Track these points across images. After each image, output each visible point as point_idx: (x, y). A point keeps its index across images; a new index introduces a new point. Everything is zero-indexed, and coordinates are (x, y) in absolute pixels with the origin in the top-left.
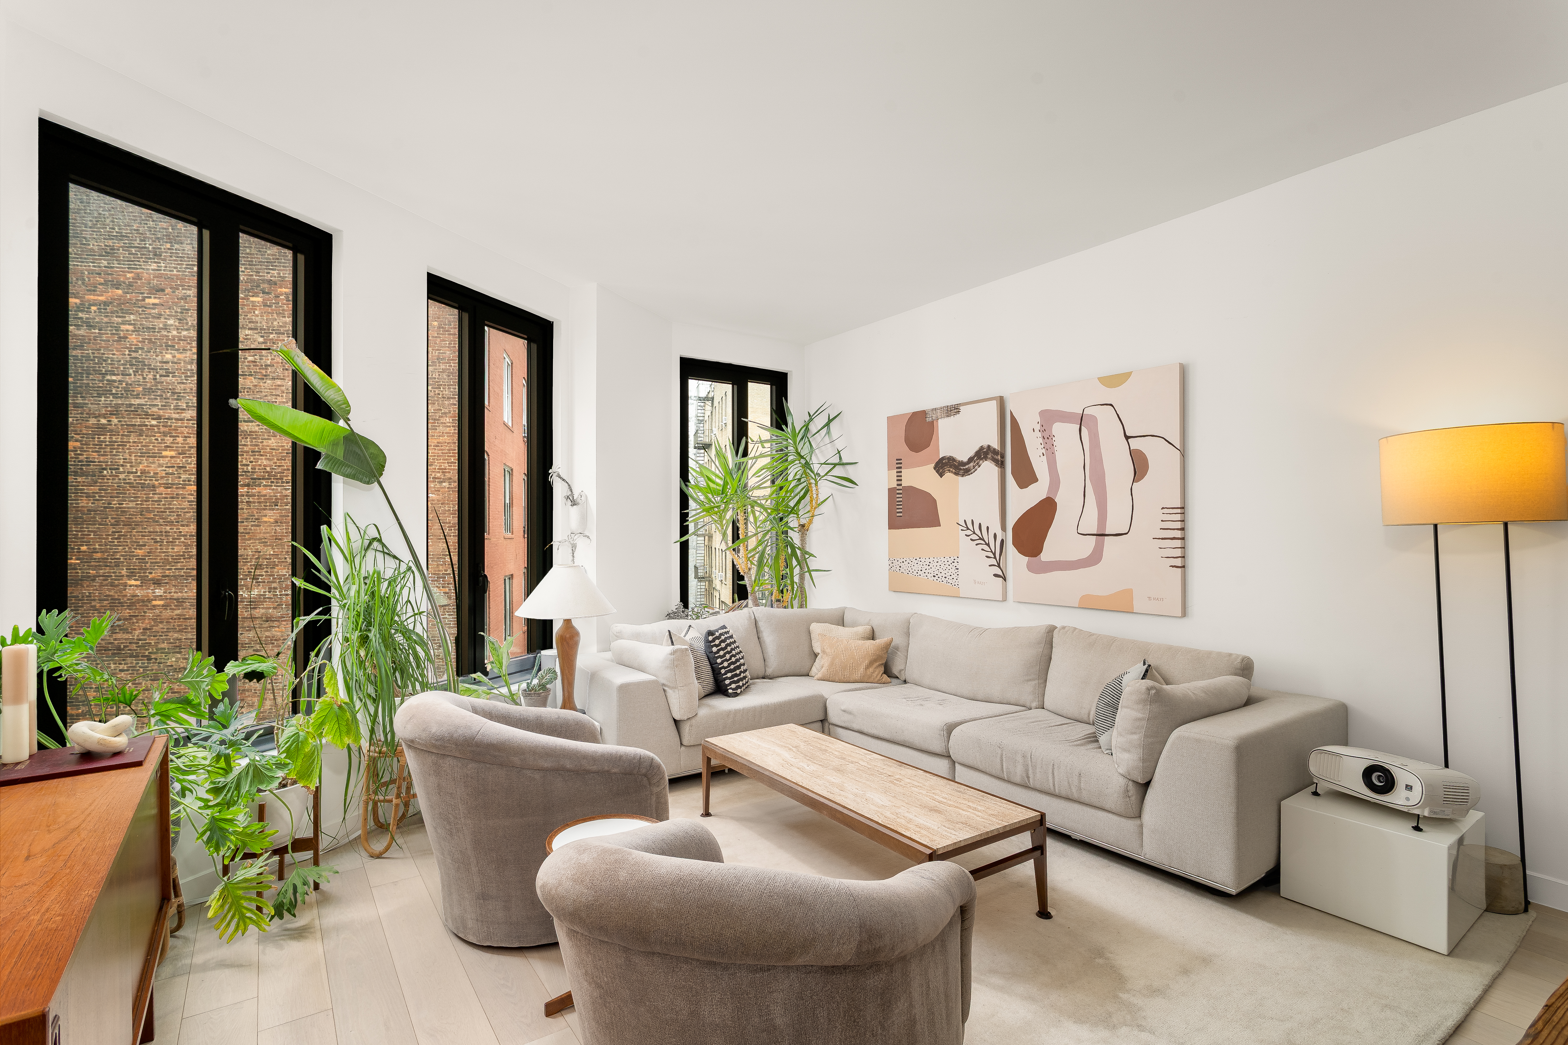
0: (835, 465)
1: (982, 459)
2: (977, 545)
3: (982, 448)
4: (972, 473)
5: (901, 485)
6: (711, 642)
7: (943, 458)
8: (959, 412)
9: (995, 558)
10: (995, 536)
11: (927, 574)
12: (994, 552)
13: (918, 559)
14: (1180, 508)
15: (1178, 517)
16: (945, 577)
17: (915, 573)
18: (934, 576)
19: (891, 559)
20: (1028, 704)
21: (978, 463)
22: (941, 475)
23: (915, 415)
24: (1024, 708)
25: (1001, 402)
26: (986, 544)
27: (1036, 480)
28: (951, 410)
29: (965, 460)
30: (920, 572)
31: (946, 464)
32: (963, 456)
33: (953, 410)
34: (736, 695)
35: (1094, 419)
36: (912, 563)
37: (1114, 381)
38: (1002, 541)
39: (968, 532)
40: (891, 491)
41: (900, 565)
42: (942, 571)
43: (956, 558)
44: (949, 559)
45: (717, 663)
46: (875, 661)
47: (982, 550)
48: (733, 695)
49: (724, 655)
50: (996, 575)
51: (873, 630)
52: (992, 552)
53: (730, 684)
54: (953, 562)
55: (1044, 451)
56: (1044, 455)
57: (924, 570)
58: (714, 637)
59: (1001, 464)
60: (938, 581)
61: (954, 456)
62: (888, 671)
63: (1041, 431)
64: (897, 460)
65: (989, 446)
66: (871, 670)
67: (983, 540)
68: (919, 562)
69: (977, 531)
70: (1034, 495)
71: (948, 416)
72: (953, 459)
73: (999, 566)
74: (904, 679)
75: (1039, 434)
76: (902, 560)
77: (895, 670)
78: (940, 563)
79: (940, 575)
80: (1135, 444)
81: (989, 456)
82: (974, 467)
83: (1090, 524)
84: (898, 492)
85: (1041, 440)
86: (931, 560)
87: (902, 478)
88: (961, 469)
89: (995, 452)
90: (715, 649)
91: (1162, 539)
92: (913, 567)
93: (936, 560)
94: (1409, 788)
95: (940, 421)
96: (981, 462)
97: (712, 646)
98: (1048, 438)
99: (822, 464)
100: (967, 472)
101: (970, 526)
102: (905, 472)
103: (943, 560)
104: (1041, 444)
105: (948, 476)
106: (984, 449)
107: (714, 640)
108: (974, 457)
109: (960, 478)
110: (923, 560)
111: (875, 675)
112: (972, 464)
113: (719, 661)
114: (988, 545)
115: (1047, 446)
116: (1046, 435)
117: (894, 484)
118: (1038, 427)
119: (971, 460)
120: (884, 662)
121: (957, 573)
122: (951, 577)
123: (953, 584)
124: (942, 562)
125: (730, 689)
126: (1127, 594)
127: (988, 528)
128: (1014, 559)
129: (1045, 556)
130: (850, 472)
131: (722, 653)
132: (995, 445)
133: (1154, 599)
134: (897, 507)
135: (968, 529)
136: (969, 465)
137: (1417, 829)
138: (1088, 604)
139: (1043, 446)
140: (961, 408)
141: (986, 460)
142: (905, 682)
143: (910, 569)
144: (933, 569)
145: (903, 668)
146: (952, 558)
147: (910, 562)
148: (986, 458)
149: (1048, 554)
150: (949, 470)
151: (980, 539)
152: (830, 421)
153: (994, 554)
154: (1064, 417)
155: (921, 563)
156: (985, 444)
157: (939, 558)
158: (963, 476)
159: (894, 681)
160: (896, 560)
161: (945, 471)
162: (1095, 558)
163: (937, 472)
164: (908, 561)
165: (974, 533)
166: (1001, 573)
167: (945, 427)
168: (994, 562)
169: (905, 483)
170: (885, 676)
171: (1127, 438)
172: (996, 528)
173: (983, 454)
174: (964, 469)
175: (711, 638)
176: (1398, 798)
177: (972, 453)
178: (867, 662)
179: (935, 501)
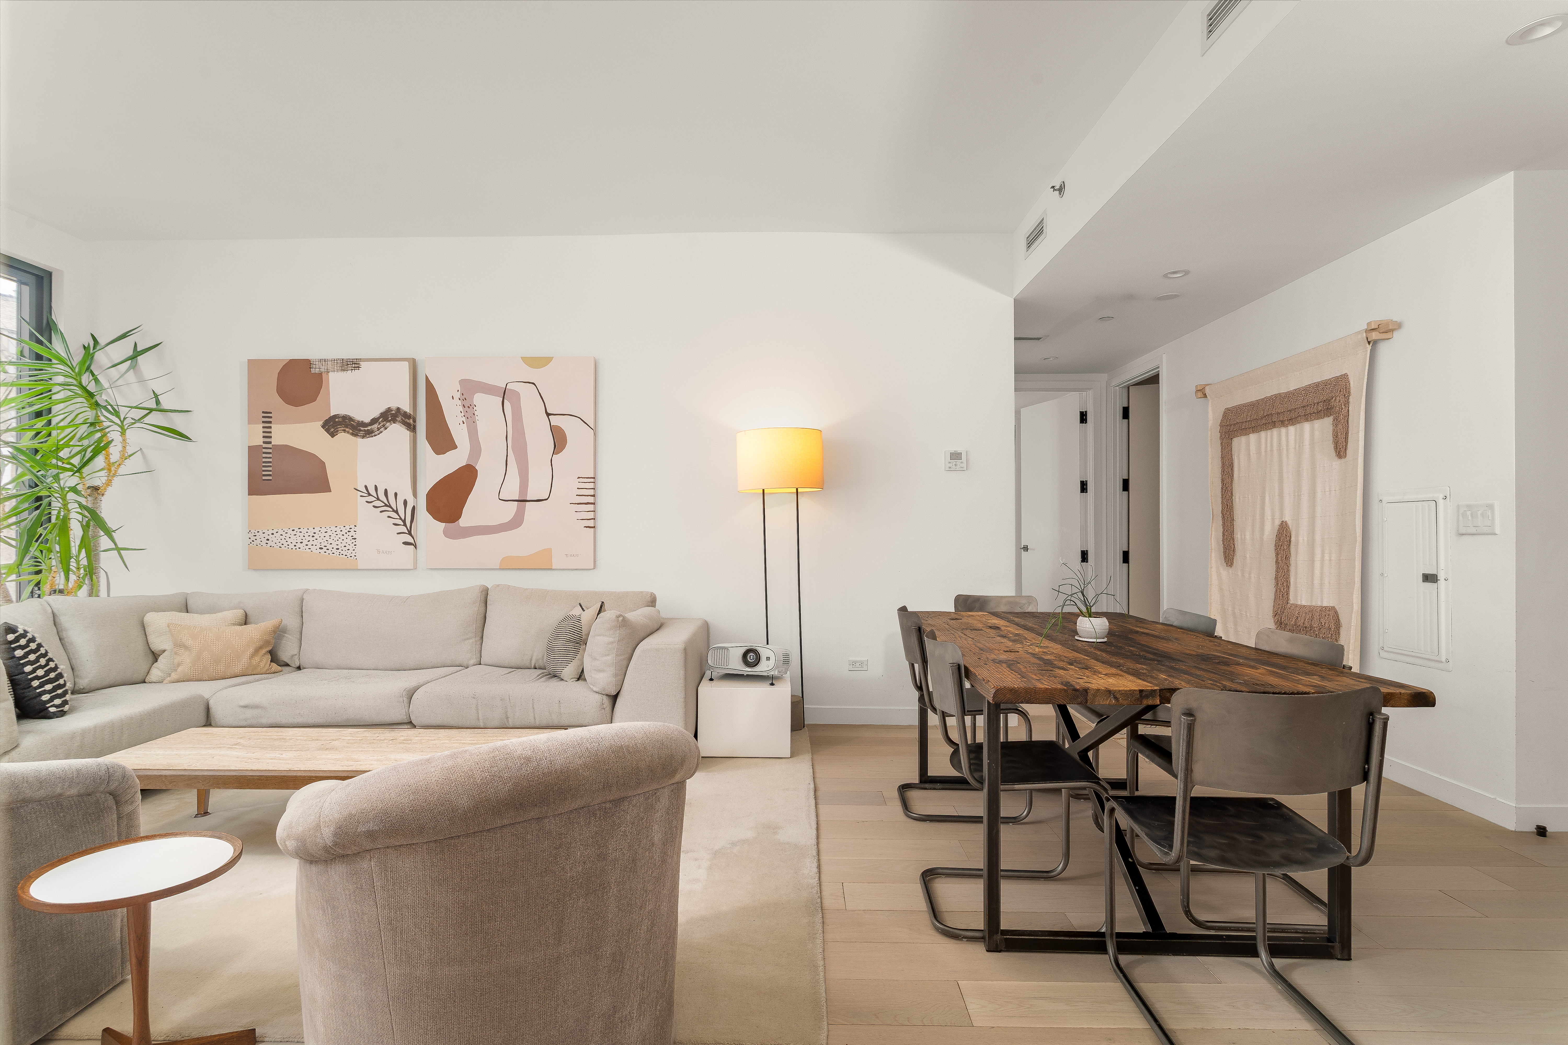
0: (151, 410)
1: (389, 421)
2: (381, 512)
3: (389, 410)
4: (375, 435)
5: (270, 443)
6: (11, 642)
7: (335, 416)
8: (359, 367)
9: (405, 525)
10: (405, 503)
11: (310, 546)
12: (403, 519)
13: (296, 529)
14: (593, 478)
15: (591, 485)
16: (338, 549)
17: (292, 546)
18: (321, 548)
19: (253, 531)
20: (465, 664)
21: (384, 426)
22: (333, 435)
23: (292, 362)
24: (461, 668)
25: (414, 366)
26: (394, 511)
27: (455, 447)
28: (348, 365)
29: (367, 420)
30: (299, 545)
31: (340, 423)
32: (364, 415)
33: (352, 364)
34: (62, 714)
35: (517, 394)
36: (288, 535)
37: (537, 362)
38: (414, 508)
39: (370, 499)
40: (253, 451)
41: (267, 537)
42: (333, 542)
43: (352, 527)
44: (343, 528)
45: (24, 673)
46: (261, 648)
47: (389, 517)
48: (59, 713)
49: (37, 660)
50: (406, 543)
51: (246, 614)
52: (401, 519)
53: (52, 699)
54: (349, 531)
55: (464, 419)
56: (464, 423)
57: (305, 542)
58: (16, 635)
59: (412, 428)
60: (327, 554)
61: (352, 415)
62: (274, 658)
63: (461, 399)
64: (263, 412)
65: (398, 409)
66: (257, 659)
67: (390, 506)
68: (298, 534)
69: (382, 497)
70: (451, 462)
71: (343, 370)
72: (351, 419)
73: (410, 533)
74: (298, 665)
75: (459, 402)
76: (271, 532)
77: (284, 656)
78: (329, 533)
79: (329, 547)
80: (555, 421)
81: (399, 419)
82: (378, 429)
83: (512, 490)
84: (264, 450)
85: (461, 408)
86: (316, 530)
87: (272, 435)
88: (360, 430)
89: (406, 415)
90: (19, 653)
91: (578, 504)
92: (287, 539)
93: (323, 530)
94: (768, 659)
95: (331, 374)
96: (388, 424)
97: (15, 649)
98: (468, 408)
99: (132, 407)
100: (369, 434)
101: (373, 492)
102: (276, 429)
103: (334, 529)
104: (461, 412)
105: (344, 437)
106: (392, 411)
107: (17, 640)
108: (379, 418)
109: (359, 440)
110: (304, 531)
111: (262, 664)
112: (375, 426)
113: (28, 669)
114: (396, 512)
115: (467, 415)
116: (467, 404)
117: (259, 441)
118: (457, 395)
119: (374, 421)
120: (270, 648)
121: (354, 543)
122: (346, 549)
123: (349, 556)
124: (333, 532)
125: (51, 706)
126: (547, 553)
127: (396, 494)
128: (427, 527)
129: (464, 521)
130: (178, 422)
131: (32, 657)
132: (406, 408)
133: (571, 555)
134: (264, 469)
135: (369, 495)
136: (373, 427)
137: (772, 684)
138: (509, 565)
139: (463, 414)
140: (361, 363)
141: (394, 423)
142: (299, 668)
143: (283, 541)
144: (320, 540)
145: (296, 653)
146: (348, 528)
147: (284, 534)
148: (394, 420)
149: (467, 519)
150: (344, 431)
151: (386, 505)
152: (137, 353)
153: (404, 521)
154: (488, 389)
155: (301, 535)
156: (394, 405)
157: (328, 528)
158: (363, 437)
159: (287, 668)
160: (261, 532)
161: (337, 431)
162: (516, 522)
163: (327, 431)
164: (281, 532)
165: (378, 499)
166: (413, 542)
167: (336, 381)
168: (404, 529)
169: (275, 441)
170: (274, 665)
171: (548, 415)
172: (406, 493)
173: (390, 416)
174: (365, 431)
175: (11, 637)
176: (763, 668)
177: (376, 414)
178: (251, 650)
179: (323, 464)
